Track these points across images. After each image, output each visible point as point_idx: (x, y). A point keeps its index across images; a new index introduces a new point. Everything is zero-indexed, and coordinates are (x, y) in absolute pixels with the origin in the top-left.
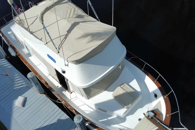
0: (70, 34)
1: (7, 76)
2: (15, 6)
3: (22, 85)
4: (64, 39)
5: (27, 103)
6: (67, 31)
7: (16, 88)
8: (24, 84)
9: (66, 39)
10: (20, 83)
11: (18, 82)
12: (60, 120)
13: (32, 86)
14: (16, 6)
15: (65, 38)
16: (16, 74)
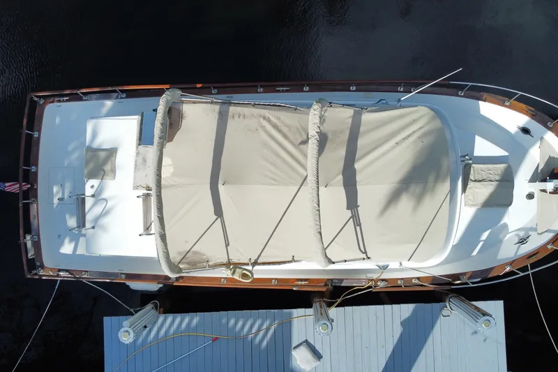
0: (359, 208)
1: (216, 342)
2: (5, 187)
3: (268, 329)
4: (358, 228)
5: (318, 347)
6: (348, 209)
7: (265, 343)
8: (271, 325)
9: (360, 225)
10: (259, 330)
11: (254, 330)
12: (405, 321)
13: (290, 314)
14: (7, 184)
15: (357, 223)
16: (228, 322)
